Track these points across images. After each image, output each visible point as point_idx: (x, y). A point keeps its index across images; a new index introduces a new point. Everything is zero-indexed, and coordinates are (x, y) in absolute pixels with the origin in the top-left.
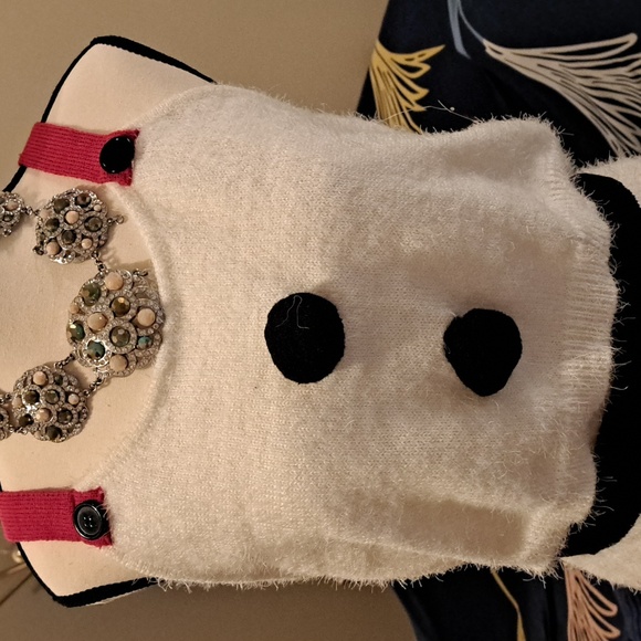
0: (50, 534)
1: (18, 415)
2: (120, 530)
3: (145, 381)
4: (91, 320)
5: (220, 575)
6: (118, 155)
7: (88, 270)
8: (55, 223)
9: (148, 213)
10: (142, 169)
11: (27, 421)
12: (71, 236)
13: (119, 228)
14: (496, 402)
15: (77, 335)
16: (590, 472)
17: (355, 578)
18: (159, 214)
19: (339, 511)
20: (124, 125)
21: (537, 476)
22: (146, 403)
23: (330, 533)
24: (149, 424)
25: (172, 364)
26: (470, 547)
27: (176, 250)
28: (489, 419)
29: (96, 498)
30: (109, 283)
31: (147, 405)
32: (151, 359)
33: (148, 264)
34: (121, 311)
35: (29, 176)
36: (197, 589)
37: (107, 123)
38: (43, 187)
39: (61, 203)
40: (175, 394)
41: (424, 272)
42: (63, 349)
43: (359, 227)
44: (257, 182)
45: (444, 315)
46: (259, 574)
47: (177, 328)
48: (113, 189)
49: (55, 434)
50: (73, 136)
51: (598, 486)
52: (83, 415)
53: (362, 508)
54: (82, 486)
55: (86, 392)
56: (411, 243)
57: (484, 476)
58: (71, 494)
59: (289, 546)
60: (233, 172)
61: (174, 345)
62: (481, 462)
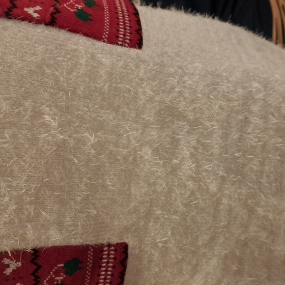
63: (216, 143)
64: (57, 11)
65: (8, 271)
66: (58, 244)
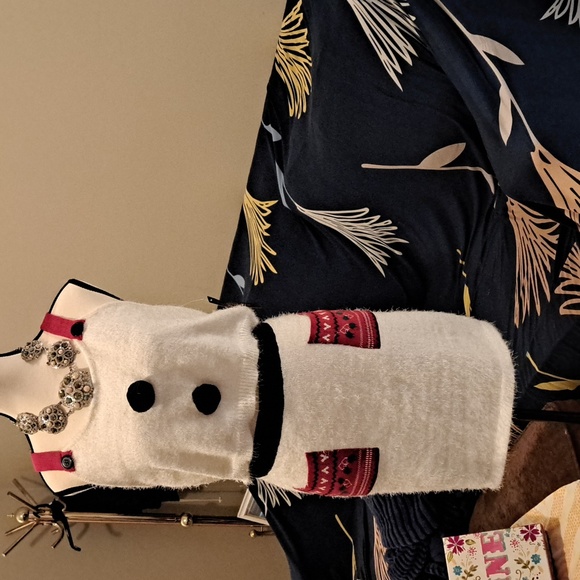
0: (51, 468)
1: (41, 424)
2: (78, 466)
3: (87, 411)
4: (67, 390)
5: (115, 483)
6: (78, 329)
7: (66, 371)
8: (54, 354)
9: (88, 350)
10: (86, 334)
11: (44, 426)
12: (60, 359)
13: (77, 355)
14: (212, 418)
15: (62, 395)
16: (250, 441)
17: (171, 486)
18: (92, 352)
19: (155, 457)
20: (80, 318)
21: (228, 442)
22: (87, 419)
23: (153, 465)
24: (88, 427)
25: (96, 406)
26: (208, 470)
27: (98, 364)
28: (209, 423)
29: (69, 455)
30: (74, 377)
31: (88, 420)
32: (89, 403)
33: (88, 369)
34: (78, 386)
35: (44, 334)
36: (107, 488)
37: (74, 315)
38: (50, 340)
39: (57, 347)
40: (97, 416)
41: (186, 372)
42: (56, 400)
43: (161, 357)
44: (126, 341)
45: (193, 386)
46: (132, 483)
47: (98, 392)
48: (76, 342)
49: (54, 431)
50: (62, 320)
51: (254, 446)
52: (64, 424)
53: (164, 456)
54: (64, 450)
55: (65, 415)
56: (180, 361)
57: (207, 443)
58: (60, 453)
59: (139, 471)
60: (117, 337)
61: (97, 398)
62: (205, 438)
63: (423, 395)
64: (338, 335)
65: (323, 461)
66: (344, 448)
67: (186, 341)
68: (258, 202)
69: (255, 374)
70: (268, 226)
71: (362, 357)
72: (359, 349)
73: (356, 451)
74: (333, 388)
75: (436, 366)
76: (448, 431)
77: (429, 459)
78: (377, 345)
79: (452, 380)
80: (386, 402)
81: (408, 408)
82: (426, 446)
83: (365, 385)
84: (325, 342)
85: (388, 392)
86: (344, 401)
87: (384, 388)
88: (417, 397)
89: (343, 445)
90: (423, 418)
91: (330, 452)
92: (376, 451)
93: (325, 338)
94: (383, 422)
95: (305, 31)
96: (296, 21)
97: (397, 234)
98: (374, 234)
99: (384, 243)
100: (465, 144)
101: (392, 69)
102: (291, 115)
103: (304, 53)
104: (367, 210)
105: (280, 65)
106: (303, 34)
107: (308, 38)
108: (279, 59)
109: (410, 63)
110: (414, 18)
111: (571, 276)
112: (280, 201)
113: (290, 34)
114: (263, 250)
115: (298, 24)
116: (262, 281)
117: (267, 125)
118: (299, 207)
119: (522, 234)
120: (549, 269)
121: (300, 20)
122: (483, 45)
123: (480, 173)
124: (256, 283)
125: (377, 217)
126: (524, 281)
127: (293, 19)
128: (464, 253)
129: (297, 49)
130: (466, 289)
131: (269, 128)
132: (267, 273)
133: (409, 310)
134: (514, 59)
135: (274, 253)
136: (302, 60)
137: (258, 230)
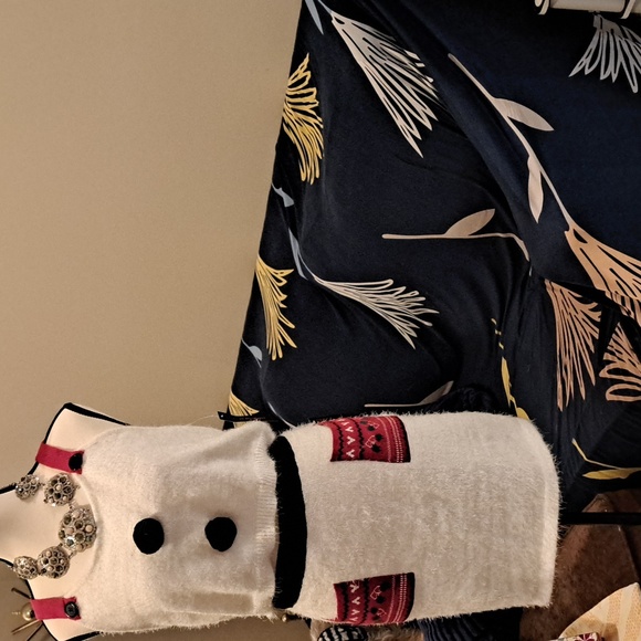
0: (55, 616)
1: (40, 568)
2: (83, 613)
3: (91, 552)
4: (67, 532)
5: (125, 628)
6: (76, 461)
7: (65, 509)
8: (52, 491)
9: (88, 485)
10: (86, 468)
11: (44, 571)
12: (58, 496)
13: (77, 491)
14: (227, 553)
15: (62, 535)
16: (272, 577)
17: (187, 625)
18: (93, 486)
19: (167, 601)
20: (78, 449)
21: (248, 579)
22: (90, 561)
23: (165, 610)
24: (92, 571)
25: (100, 546)
26: (227, 609)
27: (100, 500)
28: (225, 560)
29: (73, 601)
30: (74, 515)
31: (92, 564)
32: (92, 544)
33: (88, 506)
34: (79, 527)
35: (40, 467)
36: (117, 635)
37: (72, 446)
38: (46, 473)
39: (54, 482)
40: (102, 558)
41: (196, 505)
42: (56, 541)
43: (169, 490)
44: (130, 474)
45: (205, 521)
46: (144, 627)
47: (101, 531)
48: (74, 476)
49: (56, 575)
50: (58, 451)
51: (276, 581)
52: (66, 567)
53: (176, 599)
54: (67, 596)
55: (66, 558)
56: (190, 494)
57: (225, 583)
58: (63, 599)
59: (150, 615)
60: (119, 470)
61: (101, 538)
62: (222, 577)
63: (460, 512)
64: (363, 450)
65: (353, 591)
66: (376, 576)
67: (195, 471)
68: (272, 270)
69: (274, 502)
70: (284, 297)
71: (391, 473)
72: (387, 464)
73: (389, 577)
74: (360, 511)
75: (472, 478)
76: (489, 549)
77: (469, 581)
78: (407, 458)
79: (490, 492)
80: (419, 521)
81: (444, 527)
82: (466, 567)
83: (395, 505)
84: (350, 459)
85: (422, 511)
86: (373, 525)
87: (417, 507)
88: (453, 514)
89: (375, 573)
90: (461, 537)
91: (360, 581)
92: (411, 577)
93: (349, 454)
94: (417, 544)
95: (314, 90)
96: (303, 79)
97: (425, 304)
98: (400, 306)
99: (412, 314)
100: (494, 210)
101: (410, 134)
102: (303, 179)
103: (314, 113)
104: (391, 282)
105: (288, 126)
106: (311, 93)
107: (317, 98)
108: (286, 119)
109: (430, 127)
110: (431, 80)
111: (616, 360)
112: (296, 270)
113: (298, 93)
114: (280, 322)
115: (306, 83)
116: (281, 356)
117: (278, 188)
118: (317, 279)
119: (562, 307)
120: (592, 349)
121: (308, 79)
122: (507, 110)
123: (513, 239)
124: (274, 358)
125: (403, 289)
126: (566, 360)
127: (300, 77)
128: (500, 322)
129: (306, 108)
130: (504, 363)
131: (280, 191)
132: (286, 347)
133: (441, 412)
134: (544, 126)
135: (292, 326)
136: (312, 120)
137: (273, 301)
